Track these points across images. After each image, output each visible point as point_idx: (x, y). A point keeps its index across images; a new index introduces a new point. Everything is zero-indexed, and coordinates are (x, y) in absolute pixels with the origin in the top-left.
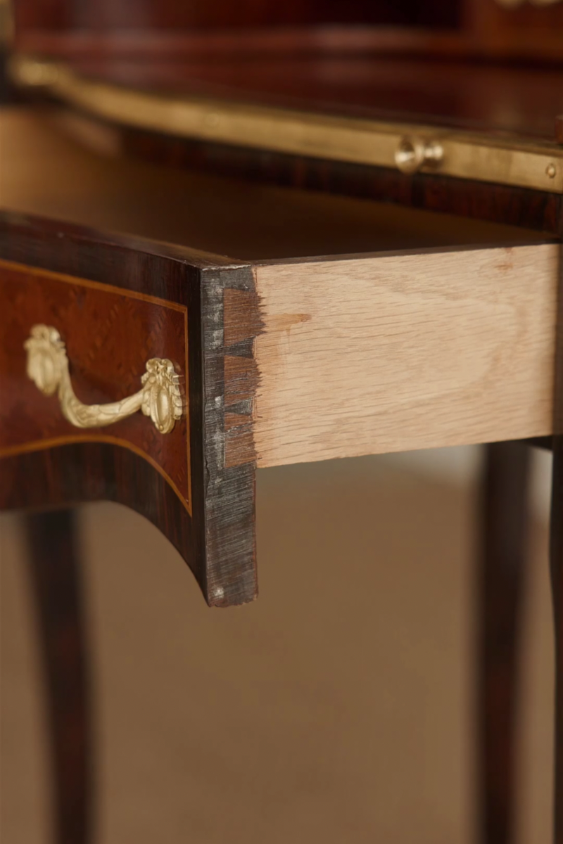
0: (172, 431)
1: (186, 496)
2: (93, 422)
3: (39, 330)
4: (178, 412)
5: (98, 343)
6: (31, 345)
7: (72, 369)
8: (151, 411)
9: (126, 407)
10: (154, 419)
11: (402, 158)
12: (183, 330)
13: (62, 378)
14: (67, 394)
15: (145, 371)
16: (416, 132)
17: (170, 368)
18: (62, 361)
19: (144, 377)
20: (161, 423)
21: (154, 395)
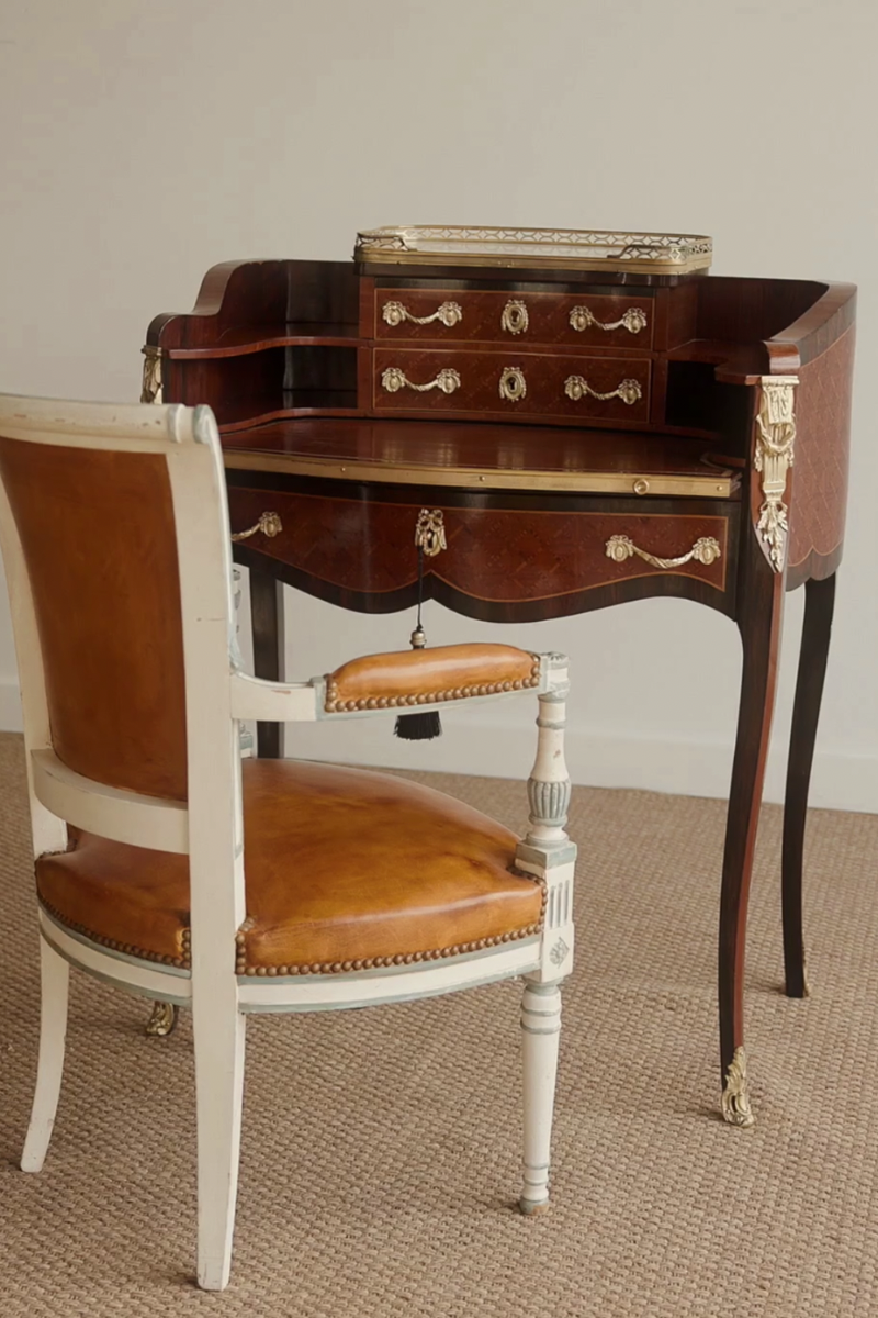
0: (713, 563)
1: (720, 585)
3: (613, 538)
5: (657, 537)
6: (609, 544)
7: (640, 547)
8: (700, 557)
9: (687, 557)
10: (702, 560)
12: (722, 525)
13: (637, 552)
14: (645, 556)
15: (696, 543)
17: (715, 540)
18: (632, 546)
19: (695, 546)
20: (706, 560)
21: (702, 552)
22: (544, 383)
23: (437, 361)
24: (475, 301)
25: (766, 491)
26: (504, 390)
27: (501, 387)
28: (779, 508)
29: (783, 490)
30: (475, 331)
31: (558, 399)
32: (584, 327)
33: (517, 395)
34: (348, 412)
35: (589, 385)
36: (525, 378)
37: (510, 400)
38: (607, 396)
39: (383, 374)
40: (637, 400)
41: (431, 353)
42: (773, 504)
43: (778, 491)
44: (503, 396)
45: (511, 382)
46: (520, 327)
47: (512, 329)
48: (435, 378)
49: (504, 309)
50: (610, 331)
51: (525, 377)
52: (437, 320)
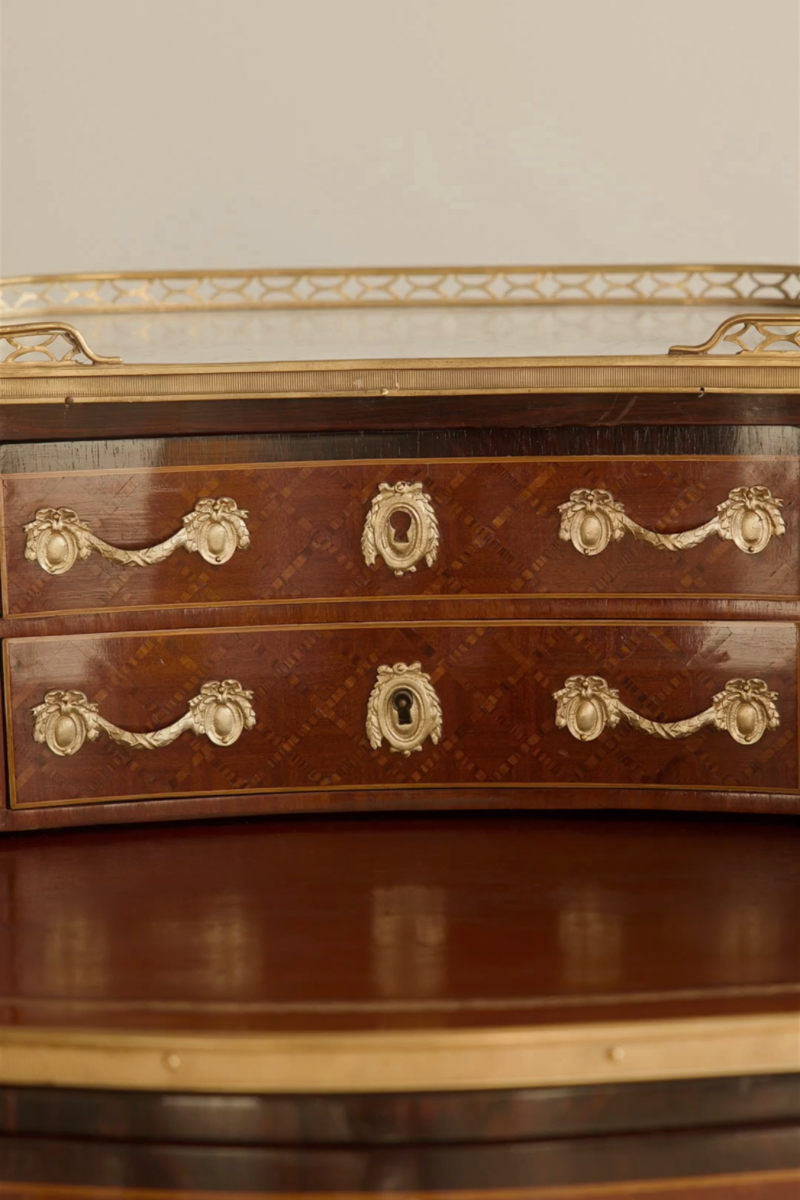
22: (493, 700)
23: (186, 661)
24: (287, 492)
26: (381, 726)
27: (373, 718)
30: (287, 574)
31: (534, 739)
32: (601, 545)
33: (420, 736)
35: (623, 699)
36: (438, 692)
37: (400, 753)
38: (685, 727)
39: (37, 711)
40: (767, 732)
41: (169, 640)
44: (376, 742)
45: (402, 702)
46: (417, 554)
47: (394, 562)
48: (185, 709)
49: (368, 507)
50: (681, 553)
51: (439, 687)
52: (181, 549)
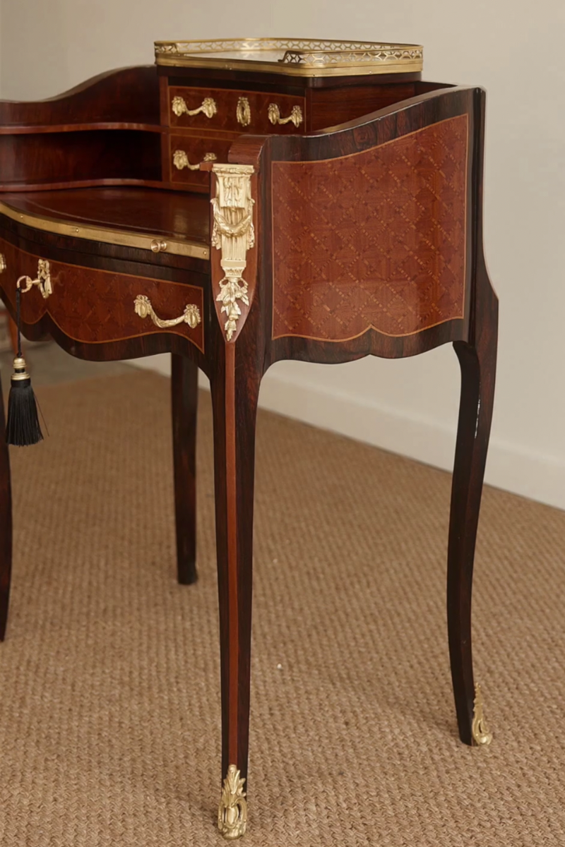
0: (196, 327)
1: (201, 348)
2: (167, 326)
3: (139, 297)
4: (199, 321)
5: (165, 300)
6: (136, 302)
7: (153, 308)
8: (188, 321)
9: (179, 320)
10: (189, 324)
11: (153, 247)
12: (201, 295)
13: (151, 312)
14: (154, 316)
15: (185, 308)
16: (159, 238)
17: (196, 307)
18: (149, 306)
19: (185, 310)
20: (192, 325)
21: (189, 316)
23: (205, 146)
24: (223, 97)
25: (224, 269)
28: (240, 283)
29: (243, 268)
30: (224, 123)
34: (157, 184)
39: (174, 155)
41: (202, 140)
42: (235, 280)
43: (238, 268)
46: (246, 120)
47: (242, 121)
49: (237, 104)
52: (201, 113)
